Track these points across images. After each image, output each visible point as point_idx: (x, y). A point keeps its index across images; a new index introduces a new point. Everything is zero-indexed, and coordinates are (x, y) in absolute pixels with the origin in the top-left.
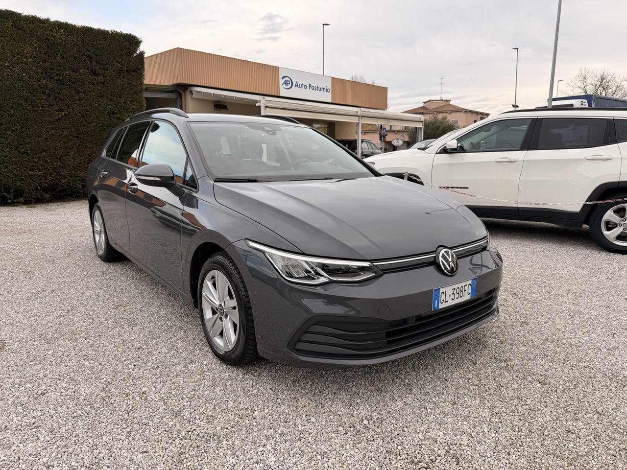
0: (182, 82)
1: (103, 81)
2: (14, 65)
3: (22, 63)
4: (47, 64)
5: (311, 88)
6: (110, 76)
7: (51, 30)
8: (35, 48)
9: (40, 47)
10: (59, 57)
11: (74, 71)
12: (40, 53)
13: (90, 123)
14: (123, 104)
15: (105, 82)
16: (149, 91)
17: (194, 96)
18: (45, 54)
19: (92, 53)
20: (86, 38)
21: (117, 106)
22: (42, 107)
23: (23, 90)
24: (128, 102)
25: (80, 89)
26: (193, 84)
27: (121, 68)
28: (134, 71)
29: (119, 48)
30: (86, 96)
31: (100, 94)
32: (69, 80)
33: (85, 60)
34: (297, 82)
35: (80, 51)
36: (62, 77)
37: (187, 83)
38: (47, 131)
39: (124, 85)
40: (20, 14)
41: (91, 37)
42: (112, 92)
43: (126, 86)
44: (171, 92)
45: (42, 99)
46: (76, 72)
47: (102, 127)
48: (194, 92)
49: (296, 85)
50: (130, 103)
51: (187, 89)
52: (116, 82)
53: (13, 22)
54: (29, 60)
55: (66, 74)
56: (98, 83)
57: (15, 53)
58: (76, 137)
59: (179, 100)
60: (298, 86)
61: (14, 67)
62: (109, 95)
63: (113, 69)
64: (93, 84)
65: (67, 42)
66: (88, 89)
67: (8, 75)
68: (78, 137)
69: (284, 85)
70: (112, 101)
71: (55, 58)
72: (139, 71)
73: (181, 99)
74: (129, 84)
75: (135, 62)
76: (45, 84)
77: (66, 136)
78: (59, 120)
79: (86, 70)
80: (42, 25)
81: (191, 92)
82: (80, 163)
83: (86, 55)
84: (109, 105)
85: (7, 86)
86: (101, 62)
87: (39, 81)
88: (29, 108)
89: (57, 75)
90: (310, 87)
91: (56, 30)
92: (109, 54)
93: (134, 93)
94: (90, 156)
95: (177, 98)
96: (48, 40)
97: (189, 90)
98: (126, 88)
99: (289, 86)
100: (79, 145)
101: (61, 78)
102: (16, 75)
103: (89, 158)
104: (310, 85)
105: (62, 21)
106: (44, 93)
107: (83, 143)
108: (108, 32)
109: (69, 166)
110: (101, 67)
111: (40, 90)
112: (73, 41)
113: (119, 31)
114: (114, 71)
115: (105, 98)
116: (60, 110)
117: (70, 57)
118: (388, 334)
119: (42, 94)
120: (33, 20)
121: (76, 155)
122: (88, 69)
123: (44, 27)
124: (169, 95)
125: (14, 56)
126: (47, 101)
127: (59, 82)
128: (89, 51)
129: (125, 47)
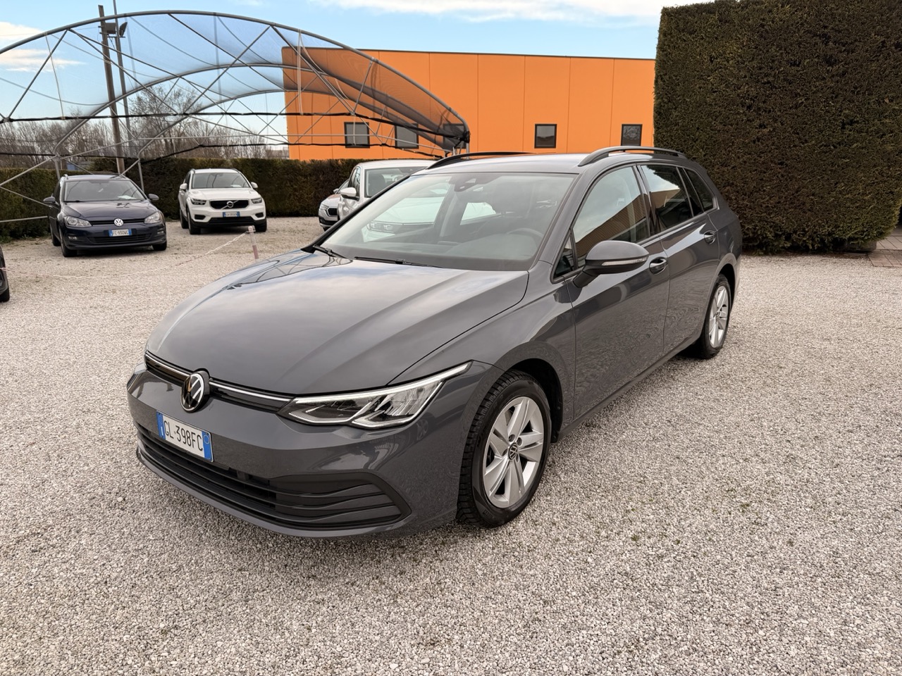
1: (841, 71)
2: (710, 73)
3: (721, 68)
6: (857, 60)
8: (742, 43)
9: (749, 40)
10: (774, 49)
11: (794, 64)
12: (749, 48)
13: (806, 141)
14: (874, 106)
15: (845, 72)
18: (755, 48)
21: (861, 110)
22: (737, 124)
23: (716, 104)
24: (887, 101)
30: (808, 99)
31: (833, 93)
32: (785, 80)
33: (816, 44)
35: (810, 32)
36: (774, 76)
38: (739, 158)
39: (885, 69)
42: (856, 88)
45: (739, 113)
46: (798, 66)
47: (825, 146)
52: (867, 70)
54: (731, 62)
55: (780, 72)
56: (833, 76)
57: (714, 57)
58: (779, 164)
61: (709, 76)
62: (848, 94)
63: (866, 48)
64: (823, 79)
65: (791, 22)
66: (813, 87)
67: (700, 88)
68: (781, 164)
70: (852, 102)
71: (768, 51)
76: (748, 91)
77: (763, 163)
78: (758, 141)
79: (815, 59)
82: (779, 202)
83: (819, 35)
84: (846, 109)
86: (845, 40)
87: (739, 89)
88: (720, 127)
89: (766, 76)
92: (863, 23)
94: (797, 192)
96: (763, 27)
100: (782, 176)
101: (771, 79)
102: (710, 86)
103: (796, 195)
106: (743, 105)
107: (790, 173)
109: (761, 206)
110: (844, 49)
112: (801, 18)
114: (867, 51)
115: (841, 99)
116: (762, 126)
117: (791, 44)
119: (740, 107)
121: (774, 191)
122: (818, 57)
125: (712, 61)
126: (745, 115)
127: (767, 85)
128: (826, 27)
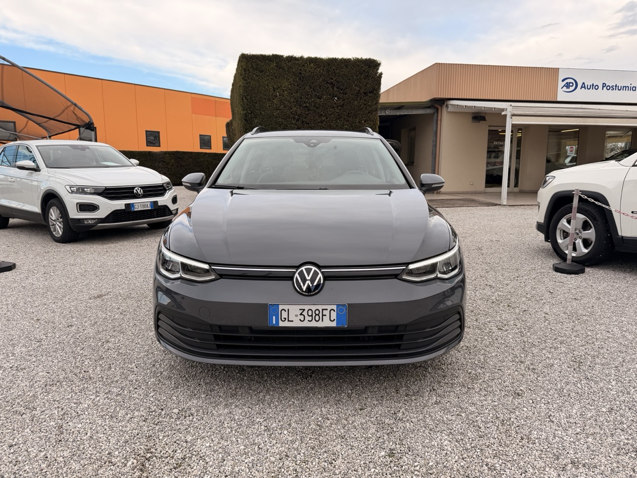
0: (437, 97)
1: (341, 104)
4: (298, 94)
5: (605, 88)
6: (348, 99)
7: (303, 66)
8: (290, 82)
9: (294, 81)
10: (307, 87)
11: (319, 98)
12: (294, 85)
14: (358, 124)
15: (343, 105)
16: (406, 109)
17: (450, 109)
18: (298, 86)
19: (335, 80)
20: (331, 68)
21: (352, 126)
23: (279, 117)
24: (363, 122)
25: (322, 113)
26: (449, 97)
27: (359, 91)
28: (371, 92)
29: (358, 73)
30: (327, 118)
31: (339, 116)
32: (315, 106)
33: (328, 87)
34: (584, 83)
35: (325, 80)
36: (309, 103)
37: (442, 97)
39: (361, 105)
40: (282, 56)
41: (335, 66)
42: (349, 114)
43: (362, 107)
44: (429, 107)
45: (292, 124)
46: (320, 99)
48: (449, 106)
49: (582, 87)
50: (365, 122)
51: (444, 103)
52: (353, 104)
53: (276, 63)
54: (285, 92)
55: (312, 101)
56: (338, 106)
59: (436, 115)
60: (585, 87)
62: (346, 117)
63: (351, 93)
64: (334, 107)
65: (315, 74)
66: (329, 112)
67: (269, 106)
69: (565, 88)
70: (348, 121)
71: (304, 88)
72: (375, 92)
73: (438, 114)
74: (365, 104)
75: (372, 84)
76: (296, 111)
79: (329, 96)
80: (297, 62)
81: (447, 106)
83: (329, 83)
84: (345, 125)
85: (268, 115)
86: (342, 87)
87: (291, 109)
89: (305, 103)
90: (603, 87)
91: (307, 65)
92: (349, 79)
93: (369, 113)
95: (434, 113)
96: (301, 74)
97: (445, 105)
98: (362, 109)
99: (571, 89)
101: (308, 105)
102: (275, 105)
104: (604, 85)
105: (313, 57)
106: (294, 118)
108: (349, 60)
110: (341, 92)
111: (292, 116)
112: (320, 72)
113: (360, 58)
114: (352, 94)
115: (342, 119)
117: (316, 86)
118: (217, 338)
119: (293, 119)
120: (291, 59)
122: (330, 95)
123: (299, 64)
124: (426, 110)
125: (274, 91)
126: (296, 125)
127: (306, 108)
128: (332, 79)
129: (364, 71)
